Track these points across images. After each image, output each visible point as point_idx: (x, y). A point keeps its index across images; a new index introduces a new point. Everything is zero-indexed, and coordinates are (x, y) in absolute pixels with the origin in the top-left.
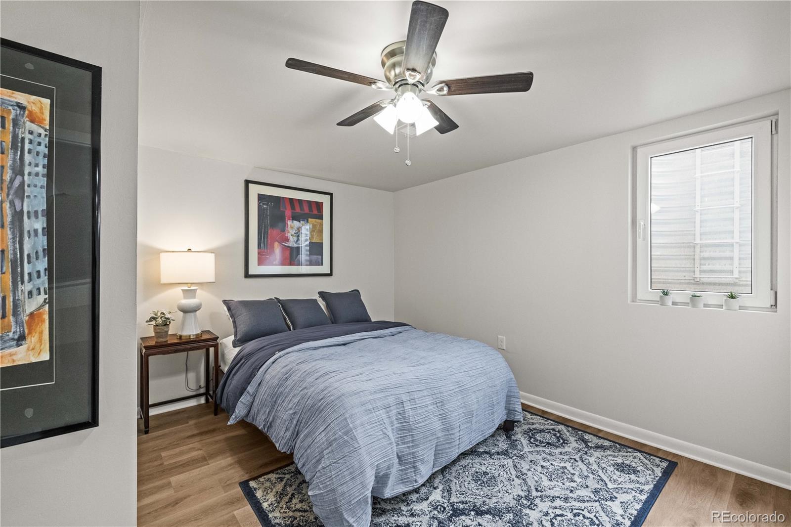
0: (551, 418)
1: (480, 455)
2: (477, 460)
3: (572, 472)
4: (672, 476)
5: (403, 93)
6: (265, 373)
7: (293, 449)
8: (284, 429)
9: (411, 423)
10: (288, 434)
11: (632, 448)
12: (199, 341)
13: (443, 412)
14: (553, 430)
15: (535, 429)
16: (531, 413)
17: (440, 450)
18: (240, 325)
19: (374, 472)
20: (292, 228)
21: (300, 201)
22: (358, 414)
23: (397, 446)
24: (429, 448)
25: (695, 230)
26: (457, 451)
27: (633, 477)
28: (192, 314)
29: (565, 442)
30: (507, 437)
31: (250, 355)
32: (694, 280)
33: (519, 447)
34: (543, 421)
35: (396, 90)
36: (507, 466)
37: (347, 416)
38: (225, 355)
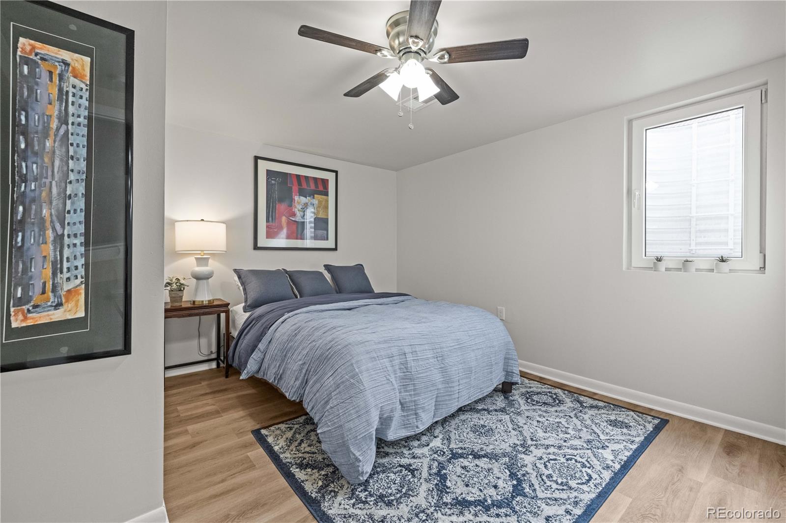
0: (548, 383)
1: (478, 411)
2: (476, 416)
3: (567, 426)
4: (663, 430)
5: (406, 61)
6: (275, 332)
7: (302, 396)
8: (294, 379)
9: (413, 373)
10: (298, 383)
11: (626, 408)
12: (211, 306)
13: (443, 366)
14: (549, 392)
15: (532, 392)
16: (529, 379)
17: (440, 401)
18: (250, 292)
19: (379, 413)
20: (299, 203)
21: (307, 178)
22: (363, 361)
23: (400, 393)
24: (430, 398)
25: (691, 204)
26: (457, 404)
27: (625, 430)
28: (205, 281)
29: (561, 402)
30: (505, 397)
31: (260, 317)
32: (690, 252)
33: (516, 406)
34: (540, 386)
35: (400, 59)
36: (504, 421)
37: (353, 361)
38: (236, 321)
